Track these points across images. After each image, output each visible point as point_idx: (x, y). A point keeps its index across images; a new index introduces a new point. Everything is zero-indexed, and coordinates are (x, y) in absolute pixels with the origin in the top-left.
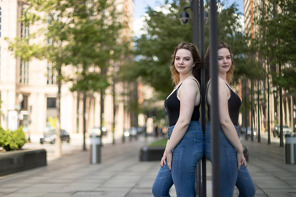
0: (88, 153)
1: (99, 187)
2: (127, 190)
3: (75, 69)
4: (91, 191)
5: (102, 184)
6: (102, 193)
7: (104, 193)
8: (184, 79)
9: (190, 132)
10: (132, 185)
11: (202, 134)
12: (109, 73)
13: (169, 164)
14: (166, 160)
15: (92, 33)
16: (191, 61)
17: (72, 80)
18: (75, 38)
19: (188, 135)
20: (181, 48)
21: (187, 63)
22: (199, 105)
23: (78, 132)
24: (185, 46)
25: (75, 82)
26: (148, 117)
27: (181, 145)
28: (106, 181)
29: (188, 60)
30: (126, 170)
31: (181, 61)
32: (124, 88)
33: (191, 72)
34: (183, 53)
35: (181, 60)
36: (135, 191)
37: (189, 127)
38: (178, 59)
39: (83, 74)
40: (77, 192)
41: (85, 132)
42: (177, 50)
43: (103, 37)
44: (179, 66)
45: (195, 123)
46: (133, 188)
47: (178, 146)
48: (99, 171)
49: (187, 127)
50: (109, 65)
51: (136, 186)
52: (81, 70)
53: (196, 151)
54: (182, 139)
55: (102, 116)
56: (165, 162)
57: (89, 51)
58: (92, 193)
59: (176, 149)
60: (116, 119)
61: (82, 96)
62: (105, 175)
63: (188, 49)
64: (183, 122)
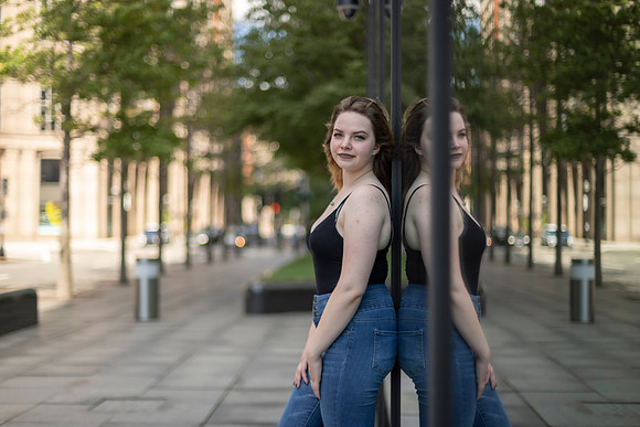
0: (131, 290)
1: (152, 387)
2: (215, 396)
3: (104, 107)
4: (135, 398)
5: (161, 377)
6: (162, 402)
7: (166, 403)
8: (353, 184)
9: (365, 312)
10: (227, 381)
11: (392, 316)
12: (179, 112)
13: (315, 384)
14: (307, 371)
15: (141, 26)
16: (371, 140)
17: (94, 129)
18: (102, 36)
19: (360, 320)
20: (347, 108)
21: (358, 146)
22: (388, 247)
23: (109, 235)
24: (356, 105)
25: (104, 135)
26: (264, 204)
27: (344, 341)
28: (168, 369)
29: (362, 138)
30: (215, 339)
31: (345, 141)
32: (211, 141)
33: (369, 167)
34: (350, 121)
35: (347, 138)
36: (234, 397)
37: (364, 301)
38: (340, 134)
39: (121, 116)
40: (104, 400)
41: (125, 234)
42: (337, 113)
43: (165, 35)
44: (341, 151)
45: (377, 290)
46: (229, 389)
47: (337, 344)
48: (155, 340)
49: (359, 300)
50: (179, 95)
51: (237, 384)
52: (114, 108)
53: (378, 357)
54: (346, 329)
55: (164, 200)
56: (304, 375)
57: (134, 68)
58: (138, 403)
59: (333, 351)
60: (194, 207)
61: (118, 164)
62: (166, 353)
63: (362, 112)
64: (348, 289)
